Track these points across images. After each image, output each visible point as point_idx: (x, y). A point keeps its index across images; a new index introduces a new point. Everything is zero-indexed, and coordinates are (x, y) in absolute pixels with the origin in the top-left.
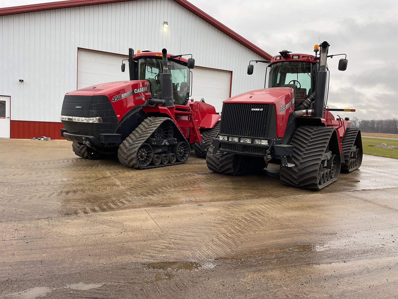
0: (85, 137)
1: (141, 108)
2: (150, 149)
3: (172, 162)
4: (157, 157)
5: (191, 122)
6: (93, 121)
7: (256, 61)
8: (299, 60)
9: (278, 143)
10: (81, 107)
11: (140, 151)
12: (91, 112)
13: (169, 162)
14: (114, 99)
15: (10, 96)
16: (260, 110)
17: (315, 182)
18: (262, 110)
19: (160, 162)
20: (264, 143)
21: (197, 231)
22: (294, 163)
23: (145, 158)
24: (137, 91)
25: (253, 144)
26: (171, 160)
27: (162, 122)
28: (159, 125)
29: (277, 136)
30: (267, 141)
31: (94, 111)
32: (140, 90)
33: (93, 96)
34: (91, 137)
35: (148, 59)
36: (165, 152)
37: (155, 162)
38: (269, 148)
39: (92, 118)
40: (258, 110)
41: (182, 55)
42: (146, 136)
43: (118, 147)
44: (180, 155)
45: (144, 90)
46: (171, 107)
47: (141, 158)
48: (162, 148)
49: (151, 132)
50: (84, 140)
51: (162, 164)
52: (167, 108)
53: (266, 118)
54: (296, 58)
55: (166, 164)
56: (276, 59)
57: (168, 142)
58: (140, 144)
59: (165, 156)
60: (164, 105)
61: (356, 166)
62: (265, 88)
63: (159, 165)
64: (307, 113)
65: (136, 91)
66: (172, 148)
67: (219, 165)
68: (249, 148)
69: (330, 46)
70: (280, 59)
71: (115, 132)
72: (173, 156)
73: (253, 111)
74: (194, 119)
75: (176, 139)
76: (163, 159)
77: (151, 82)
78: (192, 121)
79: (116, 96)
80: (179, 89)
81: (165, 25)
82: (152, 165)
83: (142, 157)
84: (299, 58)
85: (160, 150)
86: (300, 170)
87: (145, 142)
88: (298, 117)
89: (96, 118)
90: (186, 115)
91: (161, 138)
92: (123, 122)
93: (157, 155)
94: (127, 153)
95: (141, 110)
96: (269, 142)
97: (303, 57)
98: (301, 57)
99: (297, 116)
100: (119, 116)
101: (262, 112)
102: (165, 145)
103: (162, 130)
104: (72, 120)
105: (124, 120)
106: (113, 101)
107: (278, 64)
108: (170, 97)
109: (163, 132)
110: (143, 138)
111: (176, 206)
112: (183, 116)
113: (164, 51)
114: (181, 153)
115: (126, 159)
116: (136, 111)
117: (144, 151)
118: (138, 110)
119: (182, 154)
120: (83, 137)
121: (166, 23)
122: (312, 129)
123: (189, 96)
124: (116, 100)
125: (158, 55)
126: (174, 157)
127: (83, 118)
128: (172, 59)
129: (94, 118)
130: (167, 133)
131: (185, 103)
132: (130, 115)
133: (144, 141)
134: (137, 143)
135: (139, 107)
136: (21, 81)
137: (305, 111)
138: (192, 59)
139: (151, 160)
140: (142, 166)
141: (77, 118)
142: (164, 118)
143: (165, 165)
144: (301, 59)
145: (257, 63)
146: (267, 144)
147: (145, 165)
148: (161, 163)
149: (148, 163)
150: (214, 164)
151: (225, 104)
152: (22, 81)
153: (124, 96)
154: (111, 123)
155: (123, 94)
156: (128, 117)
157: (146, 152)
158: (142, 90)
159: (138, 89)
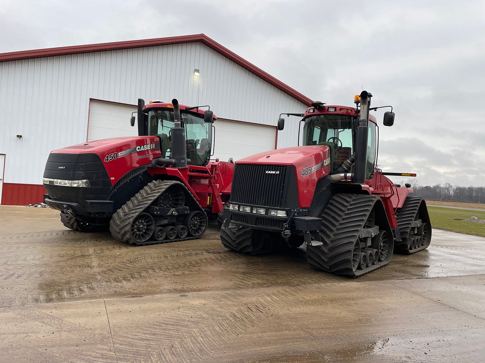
0: (67, 204)
1: (146, 169)
2: (151, 220)
3: (182, 237)
4: (160, 230)
5: (210, 187)
6: (78, 184)
7: (287, 114)
8: (336, 113)
9: (300, 214)
10: (64, 168)
11: (137, 223)
12: (78, 173)
13: (178, 237)
14: (107, 158)
15: (5, 154)
16: (276, 172)
17: (349, 267)
18: (278, 172)
19: (164, 236)
20: (281, 214)
21: (158, 333)
22: (323, 241)
23: (144, 231)
24: (140, 149)
25: (268, 215)
26: (181, 235)
27: (168, 186)
28: (164, 190)
29: (300, 206)
30: (285, 213)
31: (81, 172)
32: (144, 148)
33: (79, 155)
34: (74, 204)
35: (159, 112)
36: (173, 224)
37: (158, 237)
38: (287, 221)
39: (77, 181)
40: (274, 172)
41: (198, 107)
42: (145, 204)
43: (110, 218)
44: (193, 228)
45: (151, 147)
46: (183, 167)
47: (137, 231)
48: (168, 219)
49: (152, 198)
50: (66, 208)
51: (167, 240)
52: (177, 170)
53: (284, 183)
54: (332, 110)
55: (174, 239)
56: (309, 112)
57: (177, 211)
58: (137, 214)
59: (172, 229)
60: (174, 165)
61: (422, 245)
62: (298, 146)
63: (162, 240)
64: (346, 177)
65: (139, 149)
66: (182, 218)
67: (235, 241)
68: (263, 220)
69: (372, 96)
70: (314, 112)
71: (109, 198)
72: (182, 228)
73: (267, 174)
74: (214, 183)
75: (188, 208)
76: (168, 233)
77: (162, 138)
78: (212, 186)
79: (110, 155)
80: (198, 147)
81: (197, 74)
82: (153, 240)
83: (139, 230)
84: (335, 110)
85: (166, 222)
86: (331, 250)
87: (144, 211)
88: (336, 182)
89: (82, 181)
90: (205, 178)
91: (168, 206)
92: (119, 186)
93: (161, 228)
94: (120, 225)
95: (146, 172)
96: (287, 214)
97: (341, 109)
98: (338, 109)
99: (334, 181)
100: (113, 178)
101: (278, 175)
102: (172, 215)
103: (170, 196)
104: (53, 183)
105: (121, 184)
106: (105, 160)
107: (312, 117)
108: (182, 156)
109: (171, 199)
110: (141, 207)
111: (150, 296)
112: (202, 179)
113: (175, 102)
114: (194, 225)
115: (118, 232)
116: (138, 173)
117: (142, 223)
118: (141, 172)
119: (196, 227)
120: (64, 204)
121: (198, 71)
122: (350, 197)
123: (211, 154)
124: (110, 160)
125: (170, 107)
126: (185, 230)
127: (66, 181)
128: (187, 111)
129: (80, 182)
130: (177, 200)
131: (204, 163)
132: (130, 178)
133: (142, 210)
134: (133, 212)
135: (143, 168)
136: (19, 136)
137: (343, 175)
138: (209, 111)
139: (151, 234)
140: (138, 242)
141: (59, 181)
142: (171, 182)
143: (171, 240)
144: (338, 112)
145: (288, 116)
146: (284, 216)
147: (143, 241)
148: (166, 238)
149: (148, 238)
150: (229, 241)
151: (237, 164)
152: (21, 136)
153: (121, 155)
154: (101, 187)
155: (121, 152)
156: (126, 180)
157: (145, 224)
158: (147, 147)
159: (142, 147)
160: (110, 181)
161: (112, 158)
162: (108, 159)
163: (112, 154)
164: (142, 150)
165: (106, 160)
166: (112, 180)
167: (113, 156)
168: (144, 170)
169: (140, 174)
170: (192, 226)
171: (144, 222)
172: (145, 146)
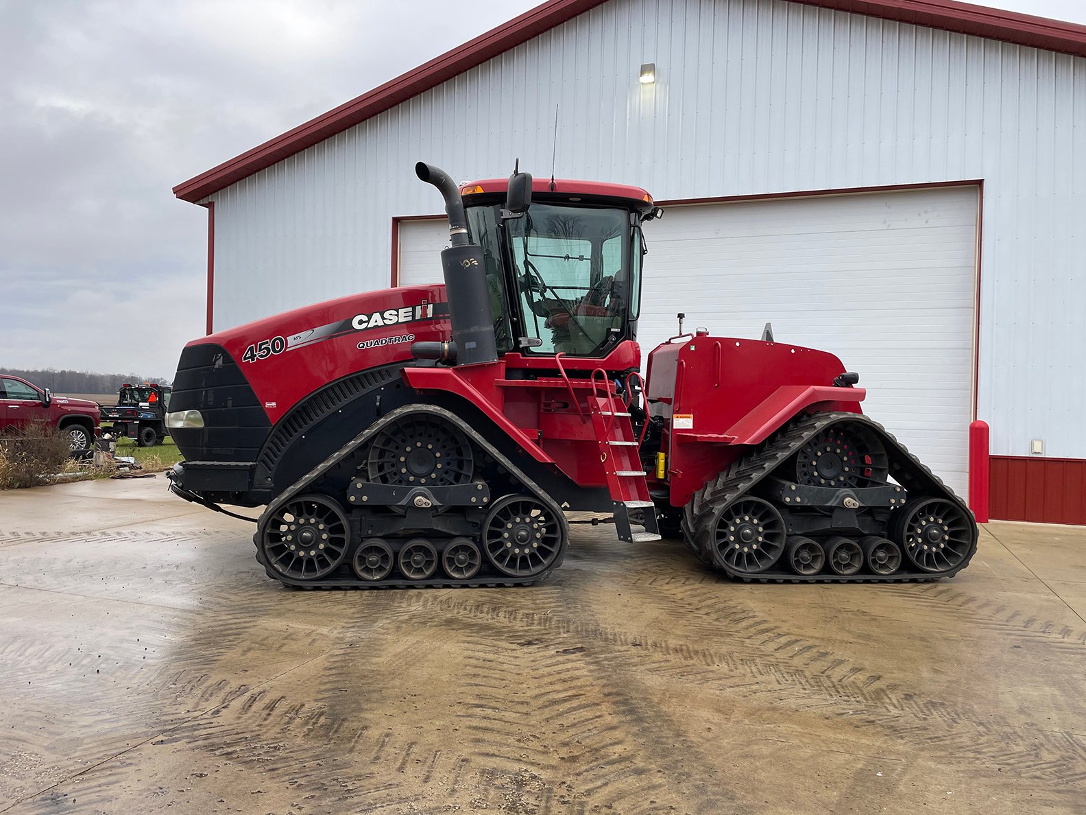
1: (396, 376)
3: (457, 576)
4: (372, 549)
13: (439, 575)
14: (252, 352)
19: (388, 569)
24: (368, 322)
26: (454, 568)
32: (384, 319)
37: (361, 568)
45: (414, 316)
46: (473, 364)
48: (405, 517)
51: (397, 579)
52: (451, 371)
55: (422, 579)
57: (433, 495)
59: (416, 549)
63: (380, 580)
65: (361, 322)
72: (460, 548)
75: (480, 486)
76: (402, 560)
79: (261, 345)
92: (312, 423)
93: (373, 543)
95: (397, 383)
100: (267, 405)
102: (413, 507)
105: (317, 419)
106: (245, 358)
116: (371, 388)
117: (309, 525)
118: (379, 384)
119: (526, 547)
121: (650, 68)
124: (261, 356)
126: (473, 553)
132: (346, 401)
135: (383, 372)
138: (517, 174)
139: (338, 559)
140: (291, 578)
143: (410, 583)
147: (308, 577)
149: (326, 571)
153: (298, 341)
154: (236, 427)
155: (295, 336)
156: (333, 408)
157: (321, 527)
158: (397, 315)
159: (376, 316)
160: (263, 411)
161: (269, 352)
162: (253, 356)
163: (267, 342)
165: (248, 358)
166: (272, 409)
167: (270, 347)
168: (391, 379)
169: (378, 391)
170: (509, 545)
171: (317, 523)
172: (386, 315)
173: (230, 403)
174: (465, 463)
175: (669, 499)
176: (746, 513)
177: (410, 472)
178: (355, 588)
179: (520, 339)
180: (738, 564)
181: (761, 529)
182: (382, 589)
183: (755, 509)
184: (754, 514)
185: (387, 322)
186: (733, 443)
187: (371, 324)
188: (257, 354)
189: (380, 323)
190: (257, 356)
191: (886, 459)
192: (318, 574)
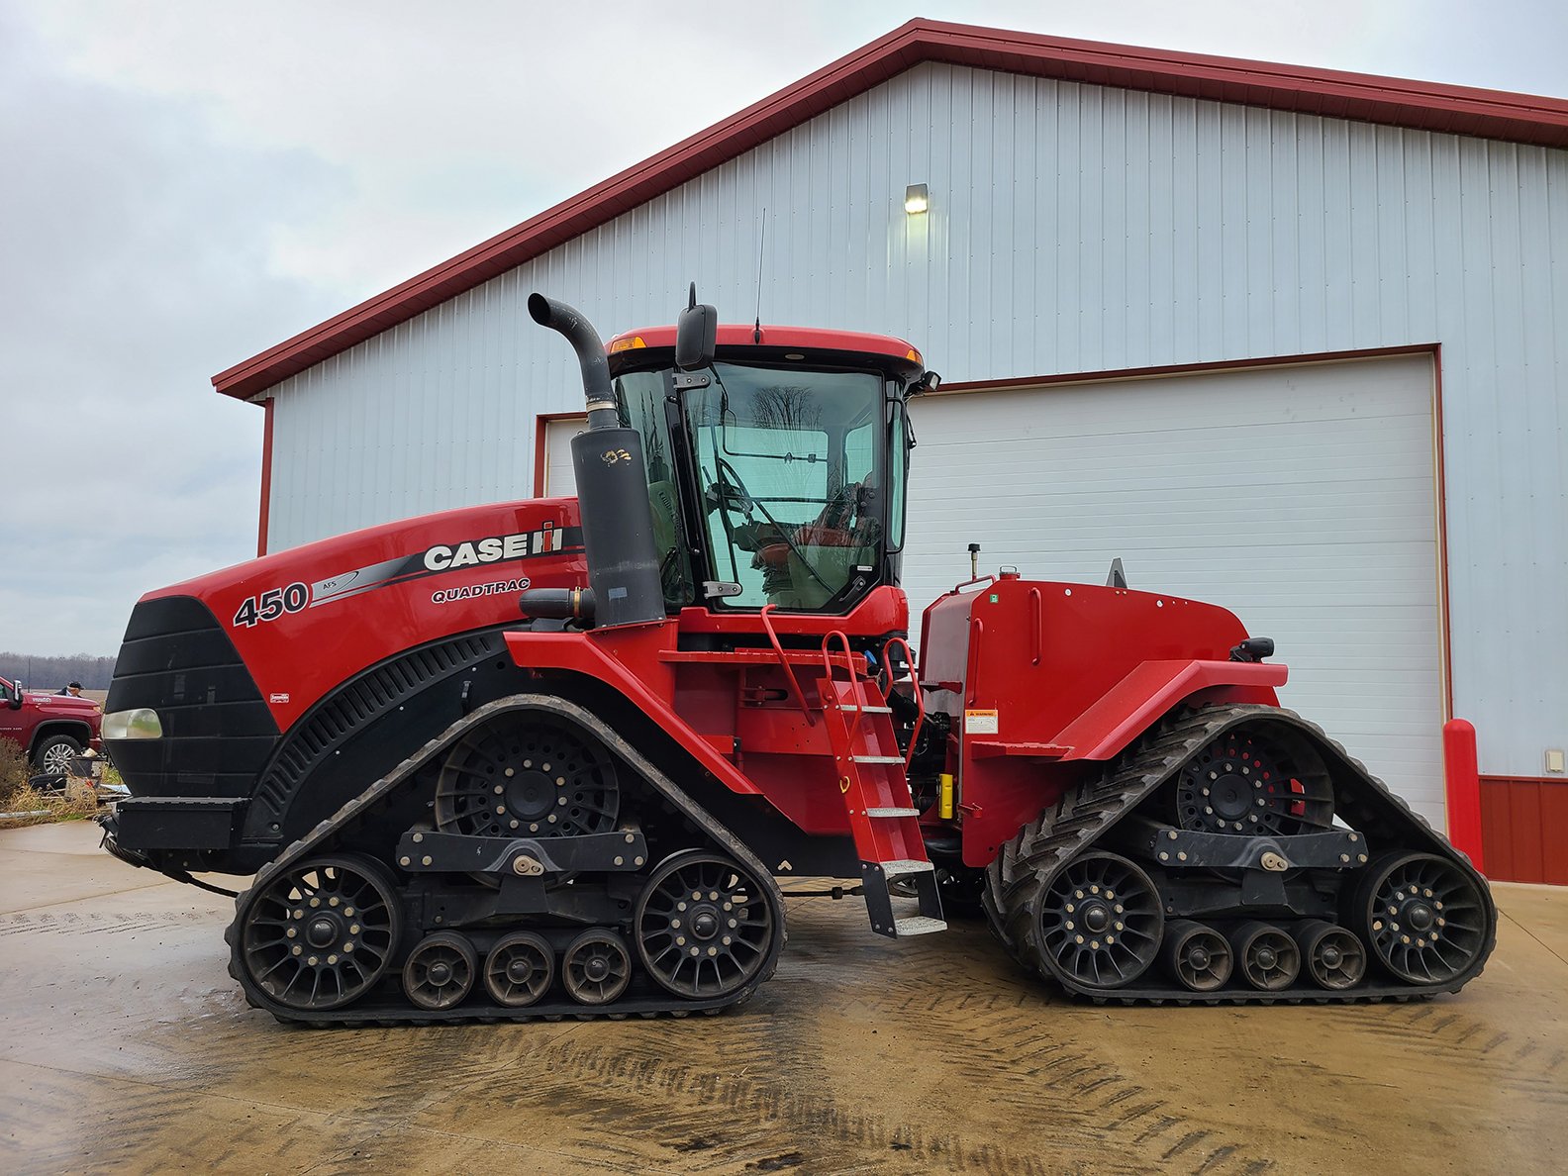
1: (495, 649)
3: (587, 999)
4: (437, 952)
13: (555, 997)
14: (251, 610)
19: (465, 988)
24: (452, 557)
32: (478, 552)
37: (419, 987)
45: (530, 548)
48: (498, 892)
51: (480, 1006)
57: (552, 852)
59: (515, 950)
63: (449, 1008)
65: (439, 559)
72: (595, 948)
75: (630, 837)
76: (495, 972)
79: (266, 597)
83: (307, 944)
92: (352, 728)
93: (440, 940)
95: (499, 660)
105: (362, 723)
106: (238, 620)
116: (455, 668)
117: (327, 909)
118: (469, 662)
124: (266, 616)
126: (617, 957)
131: (838, 595)
132: (412, 691)
138: (694, 311)
147: (322, 1005)
153: (332, 590)
154: (218, 737)
155: (326, 582)
156: (390, 702)
157: (349, 912)
158: (502, 547)
159: (466, 549)
160: (265, 709)
161: (279, 608)
162: (251, 617)
163: (277, 593)
164: (465, 561)
165: (244, 619)
166: (280, 706)
167: (283, 601)
168: (489, 654)
169: (465, 673)
170: (681, 941)
171: (342, 905)
172: (483, 546)
173: (211, 695)
174: (606, 795)
175: (961, 853)
176: (1093, 880)
177: (511, 812)
178: (406, 1024)
179: (705, 584)
180: (1082, 971)
181: (1119, 909)
182: (453, 1025)
183: (1108, 873)
184: (1107, 882)
185: (484, 558)
186: (1066, 758)
187: (457, 562)
188: (260, 612)
189: (472, 560)
190: (260, 616)
191: (1328, 785)
192: (340, 998)
